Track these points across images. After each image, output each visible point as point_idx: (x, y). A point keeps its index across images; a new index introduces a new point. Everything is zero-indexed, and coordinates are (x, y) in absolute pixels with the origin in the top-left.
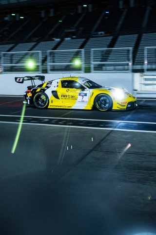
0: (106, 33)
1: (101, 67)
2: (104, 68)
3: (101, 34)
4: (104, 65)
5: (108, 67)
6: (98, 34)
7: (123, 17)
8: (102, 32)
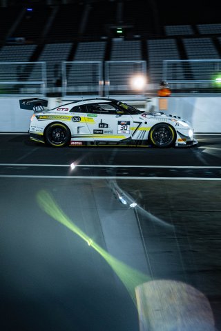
0: (27, 39)
1: (18, 89)
2: (22, 90)
3: (20, 41)
4: (22, 86)
5: (28, 89)
6: (14, 41)
7: (52, 18)
8: (22, 38)
